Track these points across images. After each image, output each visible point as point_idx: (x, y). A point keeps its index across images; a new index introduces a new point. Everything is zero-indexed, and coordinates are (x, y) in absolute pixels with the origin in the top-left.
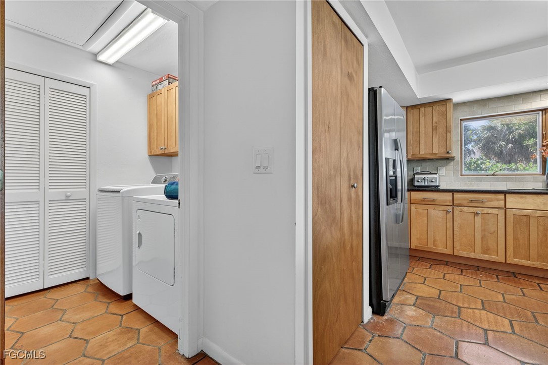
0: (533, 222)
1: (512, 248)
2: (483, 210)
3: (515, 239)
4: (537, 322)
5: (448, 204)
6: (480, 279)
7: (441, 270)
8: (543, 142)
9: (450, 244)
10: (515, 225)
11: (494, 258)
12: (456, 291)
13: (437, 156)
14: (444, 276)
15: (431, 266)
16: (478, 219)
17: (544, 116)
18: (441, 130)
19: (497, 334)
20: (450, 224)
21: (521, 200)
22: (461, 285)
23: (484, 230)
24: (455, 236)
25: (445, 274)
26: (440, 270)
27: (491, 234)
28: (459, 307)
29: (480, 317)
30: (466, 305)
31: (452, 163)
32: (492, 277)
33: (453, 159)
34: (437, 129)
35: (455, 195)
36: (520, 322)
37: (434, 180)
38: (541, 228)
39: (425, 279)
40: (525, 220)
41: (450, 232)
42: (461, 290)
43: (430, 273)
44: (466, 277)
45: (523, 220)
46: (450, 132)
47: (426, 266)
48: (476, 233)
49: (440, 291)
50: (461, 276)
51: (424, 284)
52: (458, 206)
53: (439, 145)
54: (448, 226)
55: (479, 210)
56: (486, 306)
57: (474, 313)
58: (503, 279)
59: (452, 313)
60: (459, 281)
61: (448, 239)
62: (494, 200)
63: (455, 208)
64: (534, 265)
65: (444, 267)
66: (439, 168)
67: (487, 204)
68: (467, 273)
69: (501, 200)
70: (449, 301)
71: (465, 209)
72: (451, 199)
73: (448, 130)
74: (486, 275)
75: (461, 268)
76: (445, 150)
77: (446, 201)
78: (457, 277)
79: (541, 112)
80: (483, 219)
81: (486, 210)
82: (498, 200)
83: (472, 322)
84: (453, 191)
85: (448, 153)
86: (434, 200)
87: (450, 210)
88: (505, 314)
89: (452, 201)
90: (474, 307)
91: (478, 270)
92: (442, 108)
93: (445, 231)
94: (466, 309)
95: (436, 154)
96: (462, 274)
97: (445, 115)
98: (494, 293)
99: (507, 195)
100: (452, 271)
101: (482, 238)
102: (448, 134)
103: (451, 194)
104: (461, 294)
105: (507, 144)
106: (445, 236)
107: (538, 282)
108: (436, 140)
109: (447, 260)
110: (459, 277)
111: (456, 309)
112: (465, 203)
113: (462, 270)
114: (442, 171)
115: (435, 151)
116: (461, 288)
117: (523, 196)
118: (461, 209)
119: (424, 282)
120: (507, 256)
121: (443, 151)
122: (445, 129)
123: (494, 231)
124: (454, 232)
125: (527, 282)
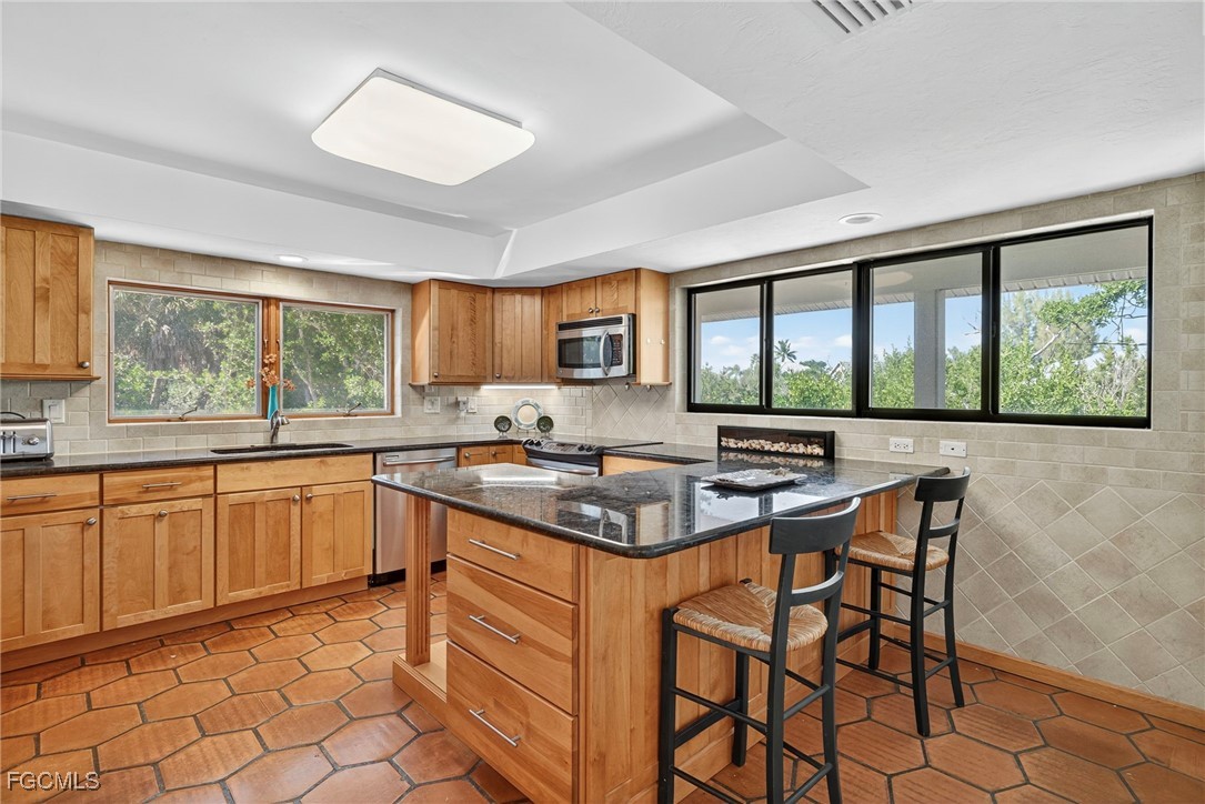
0: (259, 512)
1: (226, 572)
2: (173, 506)
3: (233, 551)
4: (291, 705)
5: (88, 503)
6: (174, 665)
7: (75, 689)
8: (263, 358)
9: (91, 607)
10: (231, 525)
11: (195, 605)
12: (134, 724)
13: (48, 373)
14: (89, 702)
15: (39, 688)
16: (163, 528)
17: (266, 311)
18: (61, 301)
19: (243, 774)
20: (91, 558)
21: (241, 475)
22: (139, 704)
23: (173, 551)
24: (105, 582)
25: (88, 694)
26: (71, 690)
27: (188, 554)
28: (154, 764)
29: (204, 757)
30: (168, 750)
31: (86, 391)
32: (194, 650)
33: (90, 380)
34: (47, 299)
35: (105, 480)
36: (268, 721)
37: (36, 440)
38: (271, 522)
39: (37, 740)
40: (247, 510)
41: (92, 576)
42: (143, 717)
43: (45, 712)
44: (143, 677)
45: (245, 512)
46: (87, 313)
47: (25, 696)
48: (157, 563)
49: (94, 748)
50: (131, 679)
51: (38, 755)
52: (113, 506)
53: (53, 344)
54: (87, 562)
55: (164, 508)
56: (206, 724)
57: (189, 757)
58: (215, 645)
59: (145, 792)
60: (131, 695)
61: (87, 595)
62: (195, 481)
63: (106, 511)
64: (260, 593)
65: (79, 675)
66: (47, 403)
67: (182, 491)
68: (141, 664)
69: (208, 478)
70: (127, 764)
71: (133, 510)
72: (97, 489)
73: (81, 307)
74: (181, 649)
75: (124, 657)
76: (73, 359)
77: (81, 497)
78: (122, 686)
79: (261, 302)
80: (173, 526)
81: (179, 505)
82: (201, 479)
83: (193, 782)
84: (101, 470)
85: (81, 366)
86: (44, 500)
87: (93, 520)
88: (242, 722)
89: (98, 497)
90: (184, 743)
91: (163, 645)
92: (66, 246)
93: (79, 578)
94: (170, 760)
95: (45, 367)
96: (131, 674)
97: (71, 264)
98: (209, 685)
99: (219, 467)
100: (105, 676)
101: (170, 568)
102: (82, 317)
103: (96, 476)
104: (147, 728)
105: (160, 324)
106: (79, 591)
107: (267, 623)
108: (44, 328)
109: (79, 652)
110: (128, 685)
111: (149, 774)
112: (131, 494)
113: (127, 661)
114: (58, 412)
115: (42, 358)
116: (141, 712)
117: (245, 465)
118: (123, 512)
119: (38, 749)
120: (218, 592)
121: (66, 358)
122: (72, 302)
123: (195, 547)
124: (105, 572)
125: (253, 631)
